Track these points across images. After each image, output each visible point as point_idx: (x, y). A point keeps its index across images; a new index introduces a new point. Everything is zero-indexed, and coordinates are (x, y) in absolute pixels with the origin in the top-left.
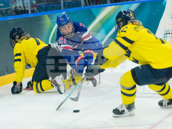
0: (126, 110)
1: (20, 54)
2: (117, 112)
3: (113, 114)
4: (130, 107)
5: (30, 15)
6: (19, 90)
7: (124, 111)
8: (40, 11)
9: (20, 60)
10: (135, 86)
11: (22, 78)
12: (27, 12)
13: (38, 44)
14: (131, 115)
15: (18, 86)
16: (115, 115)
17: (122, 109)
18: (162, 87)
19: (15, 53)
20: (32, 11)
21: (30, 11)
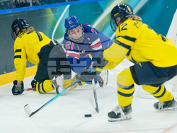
0: (122, 113)
1: (20, 50)
2: (113, 115)
3: (108, 118)
4: (127, 109)
5: (31, 8)
6: (20, 90)
7: (120, 114)
8: (42, 4)
9: (20, 57)
10: (133, 86)
11: (23, 76)
12: (28, 4)
13: (41, 39)
14: (127, 119)
15: (19, 85)
16: (111, 119)
17: (118, 112)
18: (157, 88)
19: (15, 49)
20: (33, 4)
21: (31, 4)
